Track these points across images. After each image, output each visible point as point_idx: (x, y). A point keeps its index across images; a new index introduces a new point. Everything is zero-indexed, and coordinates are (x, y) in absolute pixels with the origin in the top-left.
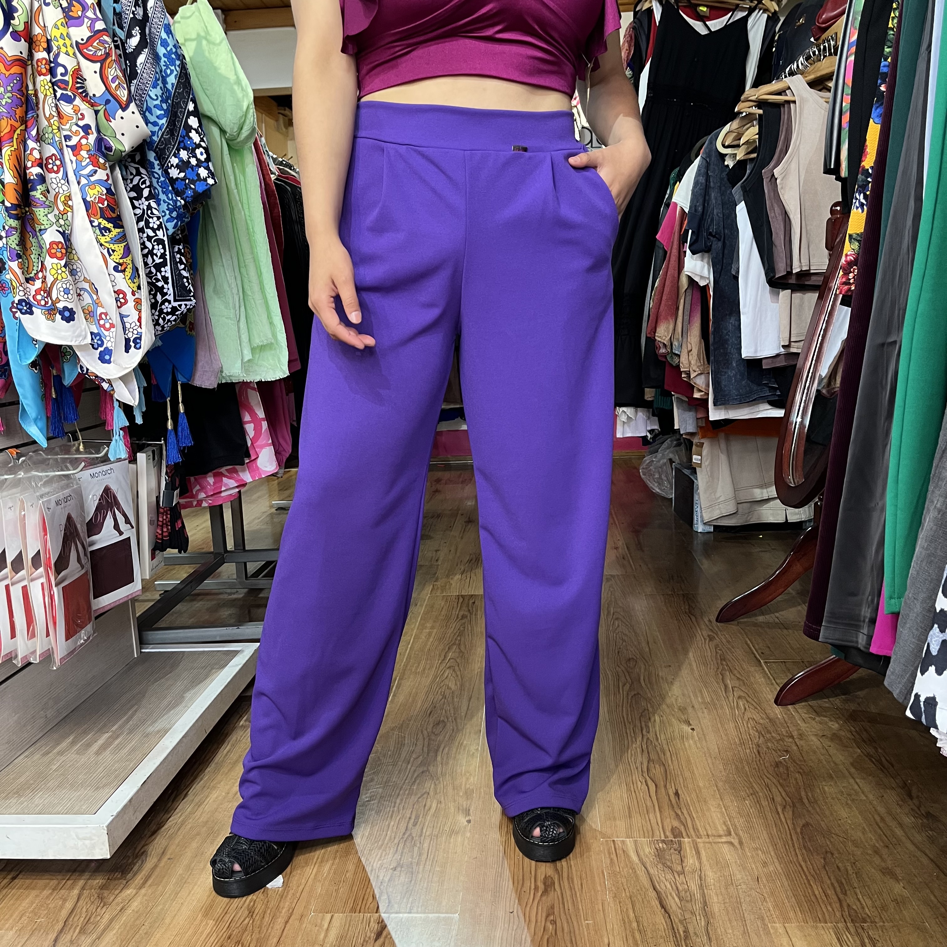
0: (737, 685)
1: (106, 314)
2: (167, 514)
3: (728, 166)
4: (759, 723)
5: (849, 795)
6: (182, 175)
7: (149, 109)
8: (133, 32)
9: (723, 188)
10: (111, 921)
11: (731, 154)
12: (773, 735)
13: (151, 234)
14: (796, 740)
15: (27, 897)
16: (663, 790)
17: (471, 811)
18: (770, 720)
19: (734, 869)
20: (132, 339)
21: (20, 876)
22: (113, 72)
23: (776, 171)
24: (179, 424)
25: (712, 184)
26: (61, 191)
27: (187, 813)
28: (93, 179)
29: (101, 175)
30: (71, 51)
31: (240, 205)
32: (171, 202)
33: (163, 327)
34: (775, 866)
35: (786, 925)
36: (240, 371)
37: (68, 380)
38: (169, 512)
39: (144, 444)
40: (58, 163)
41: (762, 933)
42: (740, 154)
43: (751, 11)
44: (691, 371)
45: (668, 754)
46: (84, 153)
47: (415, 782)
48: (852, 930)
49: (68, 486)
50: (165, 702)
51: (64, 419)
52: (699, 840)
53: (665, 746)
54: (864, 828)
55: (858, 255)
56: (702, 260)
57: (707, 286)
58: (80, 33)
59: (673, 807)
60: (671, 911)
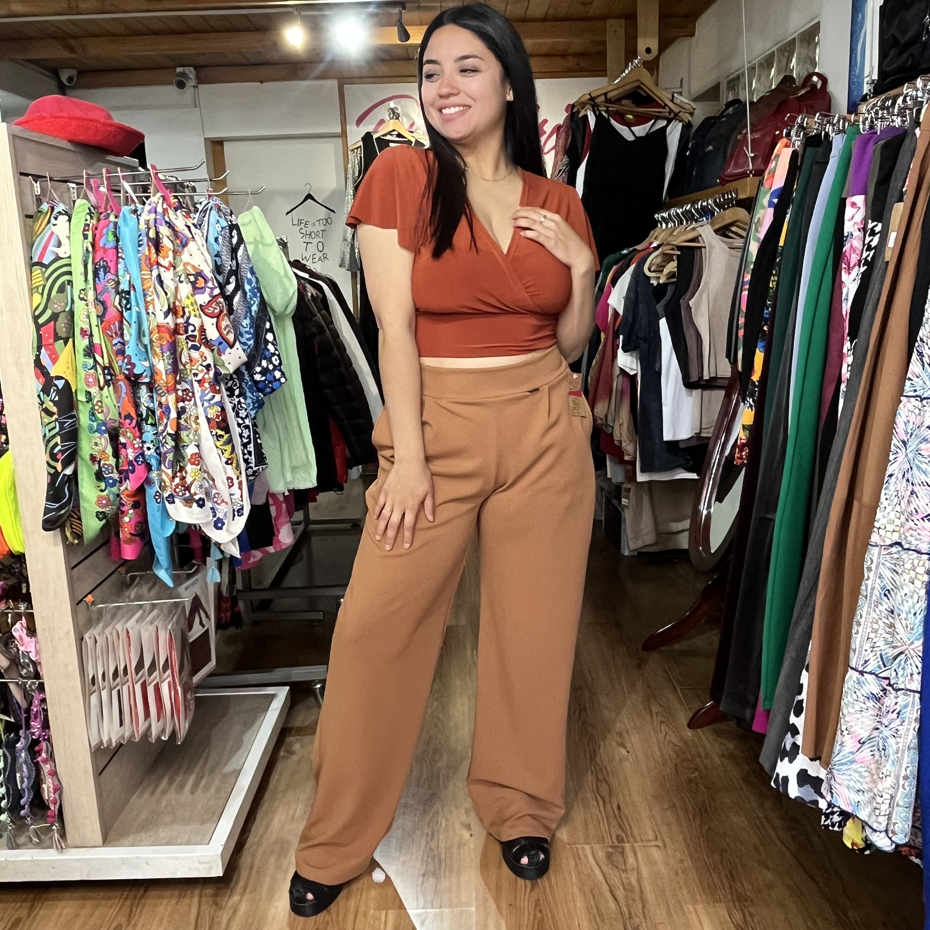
0: (660, 711)
1: (218, 494)
4: (677, 746)
5: (739, 804)
6: (263, 378)
8: (231, 280)
11: (654, 277)
12: (688, 755)
13: (241, 421)
14: (703, 759)
16: (609, 803)
18: (684, 742)
19: (661, 865)
20: (236, 510)
22: (225, 323)
23: (691, 303)
25: (640, 299)
26: (192, 414)
28: (212, 402)
29: (218, 398)
30: (197, 313)
32: (255, 398)
34: (688, 863)
35: (695, 905)
36: (283, 489)
38: (230, 601)
40: (190, 394)
41: (679, 912)
42: (663, 279)
43: (669, 121)
44: (623, 441)
45: (611, 774)
47: (426, 803)
52: (636, 845)
53: (608, 767)
54: (748, 830)
55: (748, 440)
56: (632, 356)
57: (636, 375)
58: (203, 298)
59: (616, 819)
60: (618, 899)
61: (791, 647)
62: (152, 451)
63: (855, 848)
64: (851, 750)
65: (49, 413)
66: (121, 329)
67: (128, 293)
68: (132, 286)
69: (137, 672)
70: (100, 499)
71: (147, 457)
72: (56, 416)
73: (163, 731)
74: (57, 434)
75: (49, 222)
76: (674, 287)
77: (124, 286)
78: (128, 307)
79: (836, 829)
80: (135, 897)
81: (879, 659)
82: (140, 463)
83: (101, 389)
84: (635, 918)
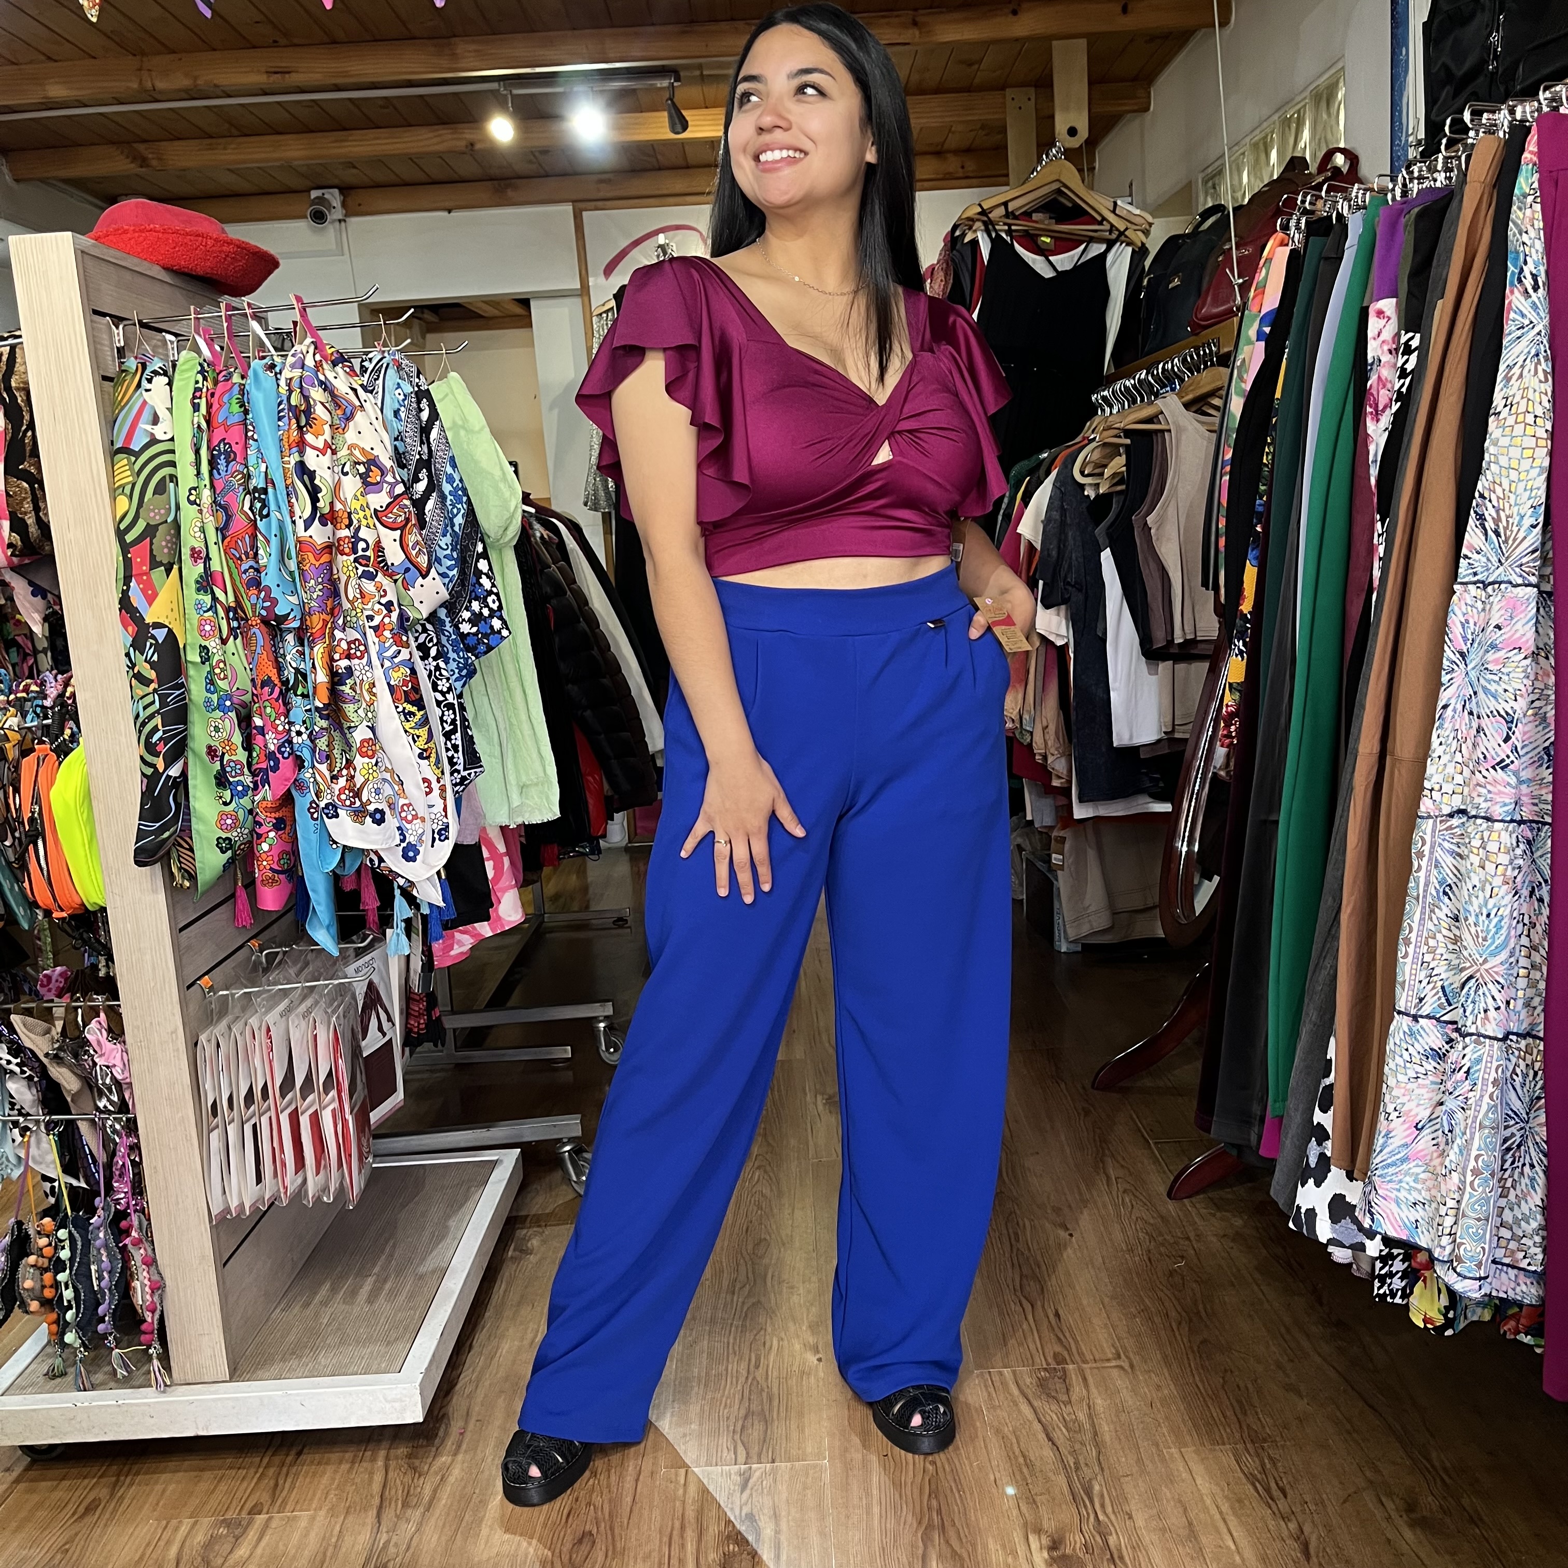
0: (1122, 1176)
1: (408, 805)
2: (424, 1001)
3: (1089, 497)
4: (1150, 1223)
5: (1252, 1304)
6: (475, 629)
8: (421, 476)
10: (435, 1491)
11: (1090, 485)
12: (1168, 1238)
13: (440, 698)
14: (1193, 1243)
15: (324, 1473)
16: (1041, 1310)
17: (820, 1347)
18: (1162, 1217)
19: (1126, 1394)
20: (436, 831)
21: (305, 1451)
22: (413, 538)
23: (1150, 519)
25: (1069, 522)
26: (365, 678)
27: (478, 1369)
28: (396, 660)
29: (405, 654)
30: (370, 522)
32: (462, 661)
34: (1169, 1390)
35: (1182, 1449)
36: (506, 819)
38: (427, 1000)
40: (362, 648)
41: (1156, 1458)
42: (1105, 486)
43: (1110, 244)
44: (1048, 754)
45: (1044, 1268)
47: (746, 1316)
48: (1252, 1451)
52: (1085, 1366)
53: (1039, 1258)
54: (1267, 1341)
55: (1239, 705)
56: (1057, 613)
57: (1066, 645)
58: (379, 500)
59: (1054, 1330)
60: (1058, 1443)
61: (1311, 1005)
62: (305, 736)
63: (1429, 1326)
64: (1403, 1142)
65: (145, 681)
66: (254, 547)
67: (265, 491)
68: (269, 481)
69: (283, 1093)
70: (222, 816)
71: (296, 747)
72: (154, 686)
73: (325, 1189)
74: (157, 712)
75: (139, 385)
76: (1122, 497)
77: (257, 481)
78: (265, 512)
79: (1398, 1300)
80: (283, 1464)
81: (1441, 994)
82: (286, 755)
83: (224, 642)
84: (1085, 1469)
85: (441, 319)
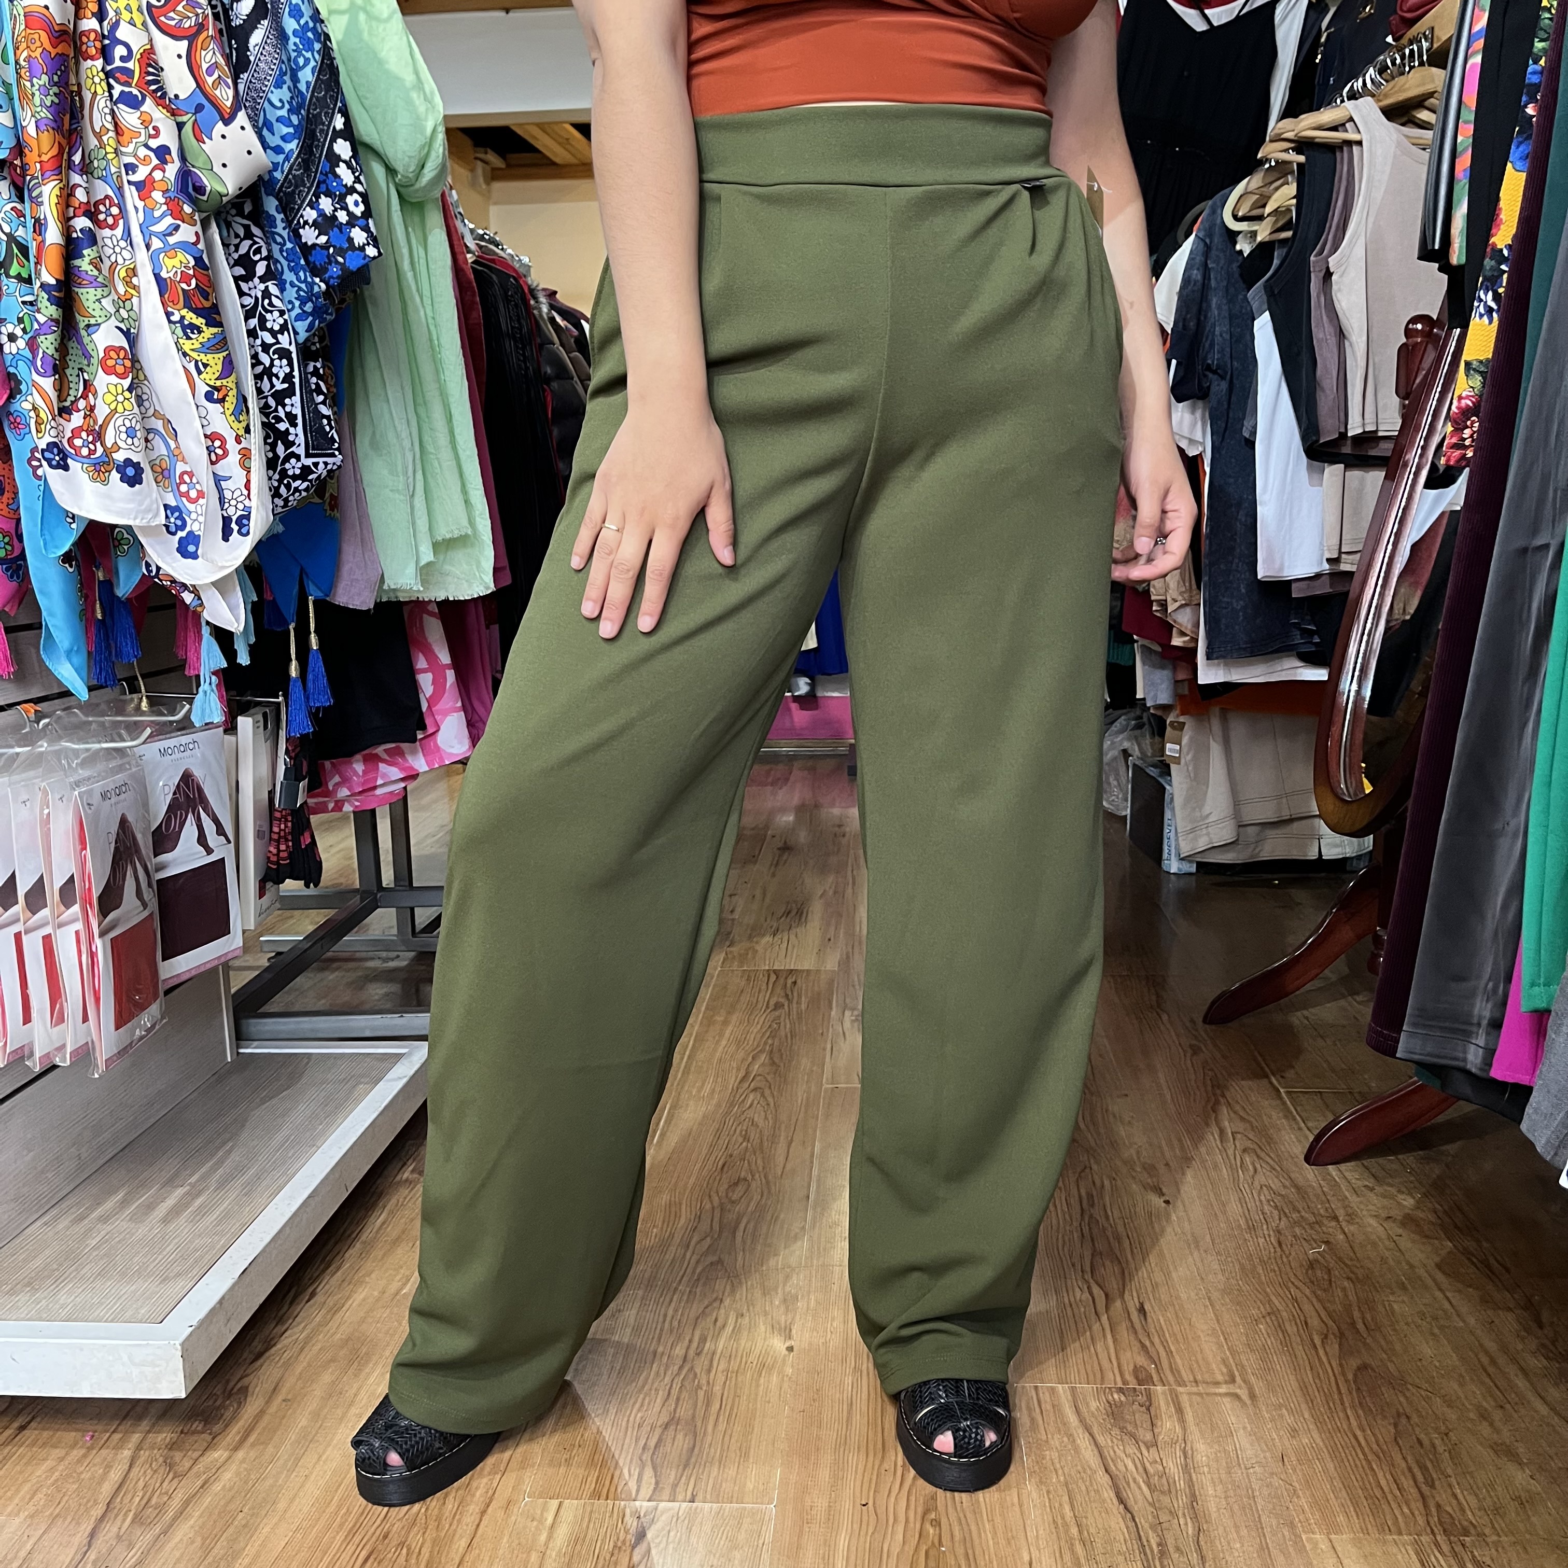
0: (1241, 1130)
1: (191, 475)
2: (286, 820)
3: (1241, 252)
4: (1280, 1195)
5: (1435, 1318)
6: (323, 239)
7: (268, 125)
9: (1232, 290)
10: (186, 1504)
11: (1247, 232)
12: (1303, 1214)
13: (269, 339)
14: (1344, 1224)
16: (1118, 1303)
17: (794, 1331)
19: (1243, 1440)
20: (234, 518)
21: (33, 1425)
22: (210, 56)
23: (1332, 261)
24: (310, 669)
25: (1213, 283)
26: (120, 261)
28: (172, 240)
29: (187, 233)
30: (138, 19)
31: (418, 299)
32: (303, 286)
33: (286, 500)
34: (1312, 1438)
35: (1333, 1536)
36: (413, 582)
37: (125, 587)
38: (290, 818)
39: (250, 702)
40: (114, 210)
41: (1291, 1549)
42: (1263, 232)
44: (1169, 599)
45: (1126, 1243)
46: (157, 196)
47: (698, 1280)
48: (1445, 1548)
49: (120, 769)
50: (279, 1137)
51: (116, 656)
52: (1180, 1389)
53: (1121, 1229)
54: (1461, 1375)
55: (1479, 399)
56: (1193, 412)
57: (1199, 458)
59: (1136, 1333)
60: (1135, 1509)
62: (21, 343)
71: (8, 359)
84: (1175, 1556)
85: (509, 166)
